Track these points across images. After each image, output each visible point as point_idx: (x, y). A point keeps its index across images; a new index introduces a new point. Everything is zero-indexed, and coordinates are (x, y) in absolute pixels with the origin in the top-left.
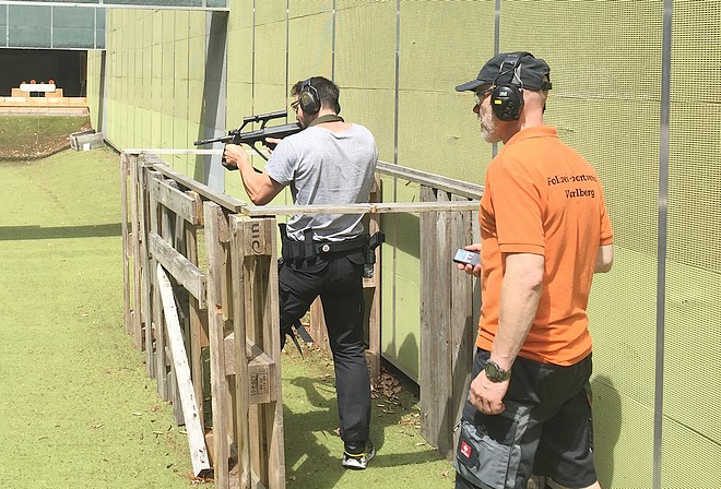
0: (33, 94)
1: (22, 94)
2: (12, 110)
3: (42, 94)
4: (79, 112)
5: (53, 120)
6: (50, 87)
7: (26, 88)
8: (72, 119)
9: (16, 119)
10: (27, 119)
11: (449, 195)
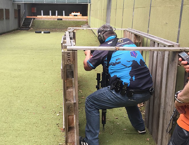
0: (75, 15)
1: (72, 15)
2: (69, 19)
3: (77, 15)
4: (85, 20)
5: (79, 22)
6: (79, 14)
7: (73, 14)
8: (84, 22)
9: (70, 22)
10: (72, 21)
11: (159, 44)
